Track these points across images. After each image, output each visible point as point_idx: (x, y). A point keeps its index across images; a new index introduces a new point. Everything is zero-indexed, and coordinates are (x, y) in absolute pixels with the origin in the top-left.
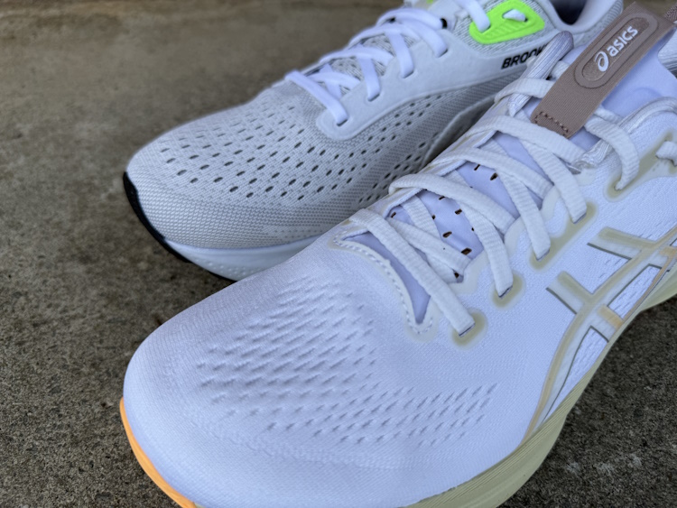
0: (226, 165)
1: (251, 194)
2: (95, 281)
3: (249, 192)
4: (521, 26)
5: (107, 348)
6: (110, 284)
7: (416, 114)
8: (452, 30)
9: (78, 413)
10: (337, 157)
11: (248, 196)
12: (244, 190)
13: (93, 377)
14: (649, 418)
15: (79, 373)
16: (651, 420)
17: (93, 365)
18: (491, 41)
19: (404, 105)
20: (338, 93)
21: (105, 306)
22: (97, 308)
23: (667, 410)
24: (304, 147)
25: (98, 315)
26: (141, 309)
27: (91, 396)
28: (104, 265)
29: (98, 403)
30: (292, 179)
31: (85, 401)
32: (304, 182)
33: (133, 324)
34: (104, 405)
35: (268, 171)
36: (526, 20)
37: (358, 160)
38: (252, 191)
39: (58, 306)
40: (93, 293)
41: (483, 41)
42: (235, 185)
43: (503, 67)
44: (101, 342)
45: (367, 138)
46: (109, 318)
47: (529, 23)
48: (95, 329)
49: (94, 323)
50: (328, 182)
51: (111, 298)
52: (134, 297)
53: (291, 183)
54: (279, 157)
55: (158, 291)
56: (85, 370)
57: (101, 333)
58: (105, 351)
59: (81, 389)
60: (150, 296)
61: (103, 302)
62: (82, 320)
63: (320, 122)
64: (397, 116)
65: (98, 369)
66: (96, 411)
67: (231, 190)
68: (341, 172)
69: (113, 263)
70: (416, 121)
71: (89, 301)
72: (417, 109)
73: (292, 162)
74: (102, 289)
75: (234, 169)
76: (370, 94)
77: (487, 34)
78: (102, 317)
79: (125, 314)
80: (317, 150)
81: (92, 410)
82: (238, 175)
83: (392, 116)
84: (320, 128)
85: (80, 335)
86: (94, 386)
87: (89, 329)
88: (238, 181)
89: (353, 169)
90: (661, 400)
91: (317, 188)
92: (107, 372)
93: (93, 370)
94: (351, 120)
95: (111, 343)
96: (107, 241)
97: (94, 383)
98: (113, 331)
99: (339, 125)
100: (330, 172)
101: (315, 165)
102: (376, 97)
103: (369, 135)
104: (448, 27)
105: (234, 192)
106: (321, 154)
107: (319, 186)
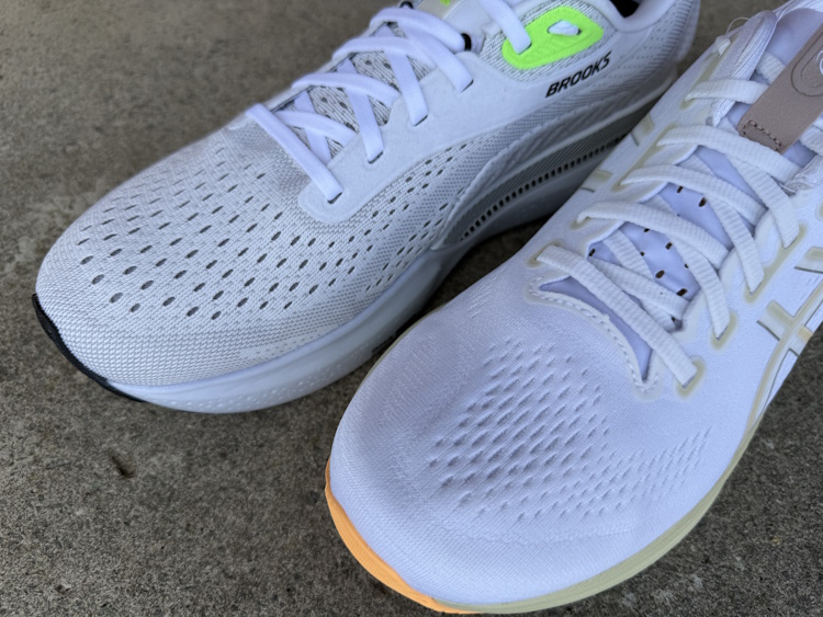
0: (177, 277)
1: (218, 314)
2: (18, 406)
3: (214, 312)
4: (572, 41)
5: (51, 507)
6: (40, 410)
7: (435, 172)
8: (478, 52)
9: (27, 604)
10: (331, 245)
11: (214, 318)
12: (207, 310)
13: (38, 551)
14: (713, 526)
15: (18, 548)
16: (715, 530)
17: (36, 533)
18: (532, 65)
19: (418, 164)
20: (326, 153)
21: (38, 445)
22: (28, 449)
23: (733, 514)
24: (285, 239)
25: (31, 459)
26: (88, 443)
27: (40, 579)
28: (27, 379)
29: (51, 587)
30: (273, 283)
31: (33, 587)
32: (289, 286)
33: (81, 467)
34: (59, 588)
35: (237, 279)
36: (580, 32)
37: (361, 244)
38: (218, 309)
40: (19, 425)
41: (521, 66)
42: (194, 306)
43: (548, 94)
44: (41, 498)
45: (370, 214)
46: (47, 461)
47: (583, 35)
48: (30, 480)
49: (27, 471)
50: (325, 276)
51: (45, 431)
52: (76, 426)
53: (272, 290)
54: (252, 256)
55: (107, 414)
56: (26, 542)
57: (40, 487)
58: (48, 511)
59: (24, 571)
60: (97, 423)
61: (35, 439)
62: (9, 469)
63: (304, 200)
64: (409, 179)
65: (43, 539)
66: (50, 598)
67: (189, 314)
68: (339, 263)
69: (39, 376)
70: (433, 180)
71: (14, 439)
72: (435, 167)
73: (271, 261)
74: (29, 418)
75: (188, 282)
76: (370, 154)
77: (527, 56)
78: (36, 461)
79: (67, 453)
80: (304, 240)
81: (46, 599)
82: (196, 290)
83: (403, 180)
84: (304, 210)
85: (11, 492)
86: (41, 564)
87: (20, 481)
88: (197, 299)
89: (354, 256)
90: (726, 501)
91: (309, 288)
92: (57, 542)
93: (36, 541)
94: (347, 194)
95: (55, 500)
96: (26, 342)
97: (40, 559)
98: (54, 481)
99: (331, 202)
100: (324, 265)
101: (302, 260)
102: (378, 157)
103: (374, 210)
104: (473, 47)
105: (193, 316)
106: (310, 244)
107: (311, 286)
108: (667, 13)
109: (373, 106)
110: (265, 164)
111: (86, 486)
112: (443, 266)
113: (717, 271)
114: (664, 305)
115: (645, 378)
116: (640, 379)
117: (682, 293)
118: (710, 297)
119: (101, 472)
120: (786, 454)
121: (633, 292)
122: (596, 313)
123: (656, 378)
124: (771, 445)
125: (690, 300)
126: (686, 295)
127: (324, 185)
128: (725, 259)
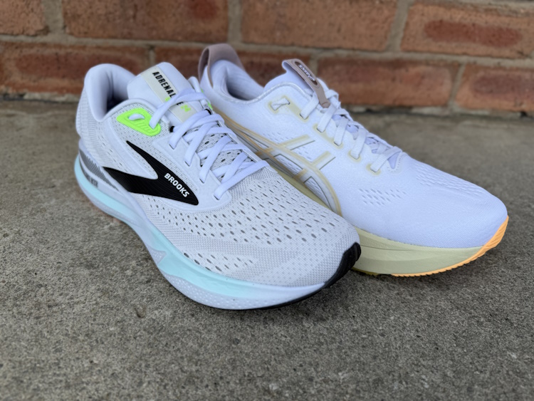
2: (95, 280)
5: (98, 324)
6: (105, 283)
9: (72, 366)
13: (86, 343)
14: (478, 393)
15: (76, 340)
16: (479, 395)
17: (87, 335)
21: (99, 297)
22: (94, 298)
23: (491, 388)
25: (94, 302)
26: (124, 300)
27: (83, 356)
28: (102, 270)
29: (88, 361)
31: (78, 359)
33: (118, 310)
34: (91, 362)
39: (67, 295)
40: (93, 288)
44: (95, 320)
46: (102, 304)
48: (91, 311)
49: (91, 308)
51: (105, 292)
52: (121, 292)
55: (137, 289)
56: (81, 338)
57: (95, 315)
58: (96, 326)
59: (76, 351)
60: (131, 292)
61: (99, 294)
62: (82, 305)
65: (90, 338)
66: (86, 365)
69: (108, 269)
71: (89, 293)
74: (99, 286)
78: (97, 304)
79: (113, 303)
81: (83, 365)
85: (80, 315)
86: (86, 349)
87: (86, 311)
90: (487, 381)
92: (97, 341)
93: (86, 338)
95: (100, 322)
96: (106, 256)
97: (86, 347)
98: (103, 313)
111: (119, 318)
119: (128, 313)
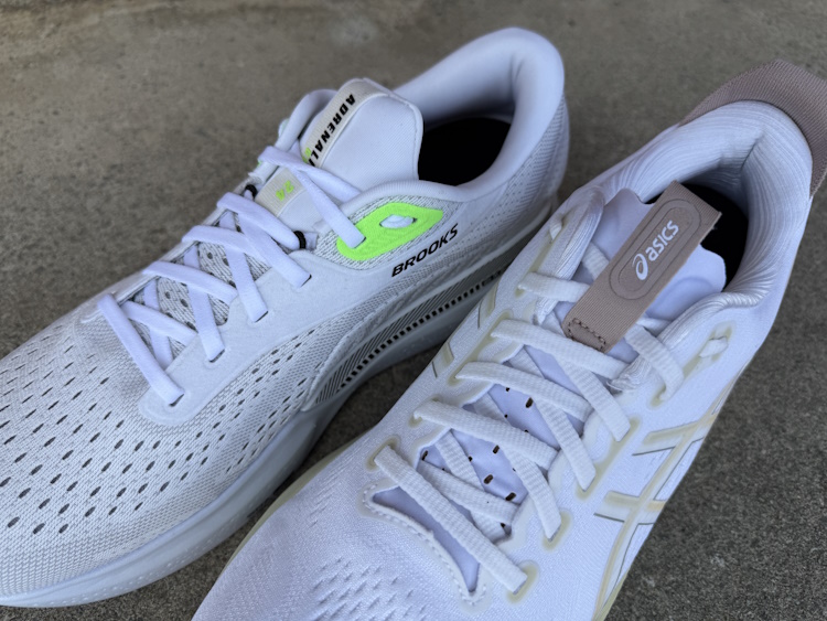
0: (21, 495)
1: (65, 527)
3: (61, 526)
4: (408, 229)
7: (283, 360)
8: (312, 249)
10: (178, 444)
11: (61, 531)
12: (53, 525)
18: (370, 256)
24: (129, 445)
30: (120, 489)
32: (138, 488)
35: (83, 490)
36: (415, 220)
37: (211, 436)
38: (64, 523)
41: (358, 258)
42: (39, 523)
43: (394, 274)
45: (216, 410)
47: (419, 222)
50: (176, 472)
53: (119, 495)
54: (96, 466)
63: (145, 407)
64: (254, 372)
67: (35, 531)
68: (189, 458)
70: (283, 366)
72: (283, 354)
73: (116, 469)
75: (32, 500)
76: (210, 354)
77: (363, 249)
80: (149, 444)
82: (41, 507)
83: (249, 373)
84: (145, 416)
88: (43, 516)
89: (205, 448)
91: (159, 487)
94: (188, 395)
99: (173, 405)
100: (173, 463)
101: (149, 463)
102: (221, 353)
103: (220, 405)
104: (308, 244)
105: (39, 533)
106: (155, 447)
107: (161, 484)
108: (523, 166)
109: (213, 304)
110: (108, 368)
112: (318, 423)
113: (545, 474)
114: (492, 514)
115: (472, 590)
116: (467, 593)
117: (510, 498)
118: (537, 503)
120: (667, 592)
121: (459, 502)
122: (420, 529)
123: (485, 589)
124: (652, 583)
125: (519, 505)
126: (514, 500)
127: (162, 390)
128: (553, 461)
